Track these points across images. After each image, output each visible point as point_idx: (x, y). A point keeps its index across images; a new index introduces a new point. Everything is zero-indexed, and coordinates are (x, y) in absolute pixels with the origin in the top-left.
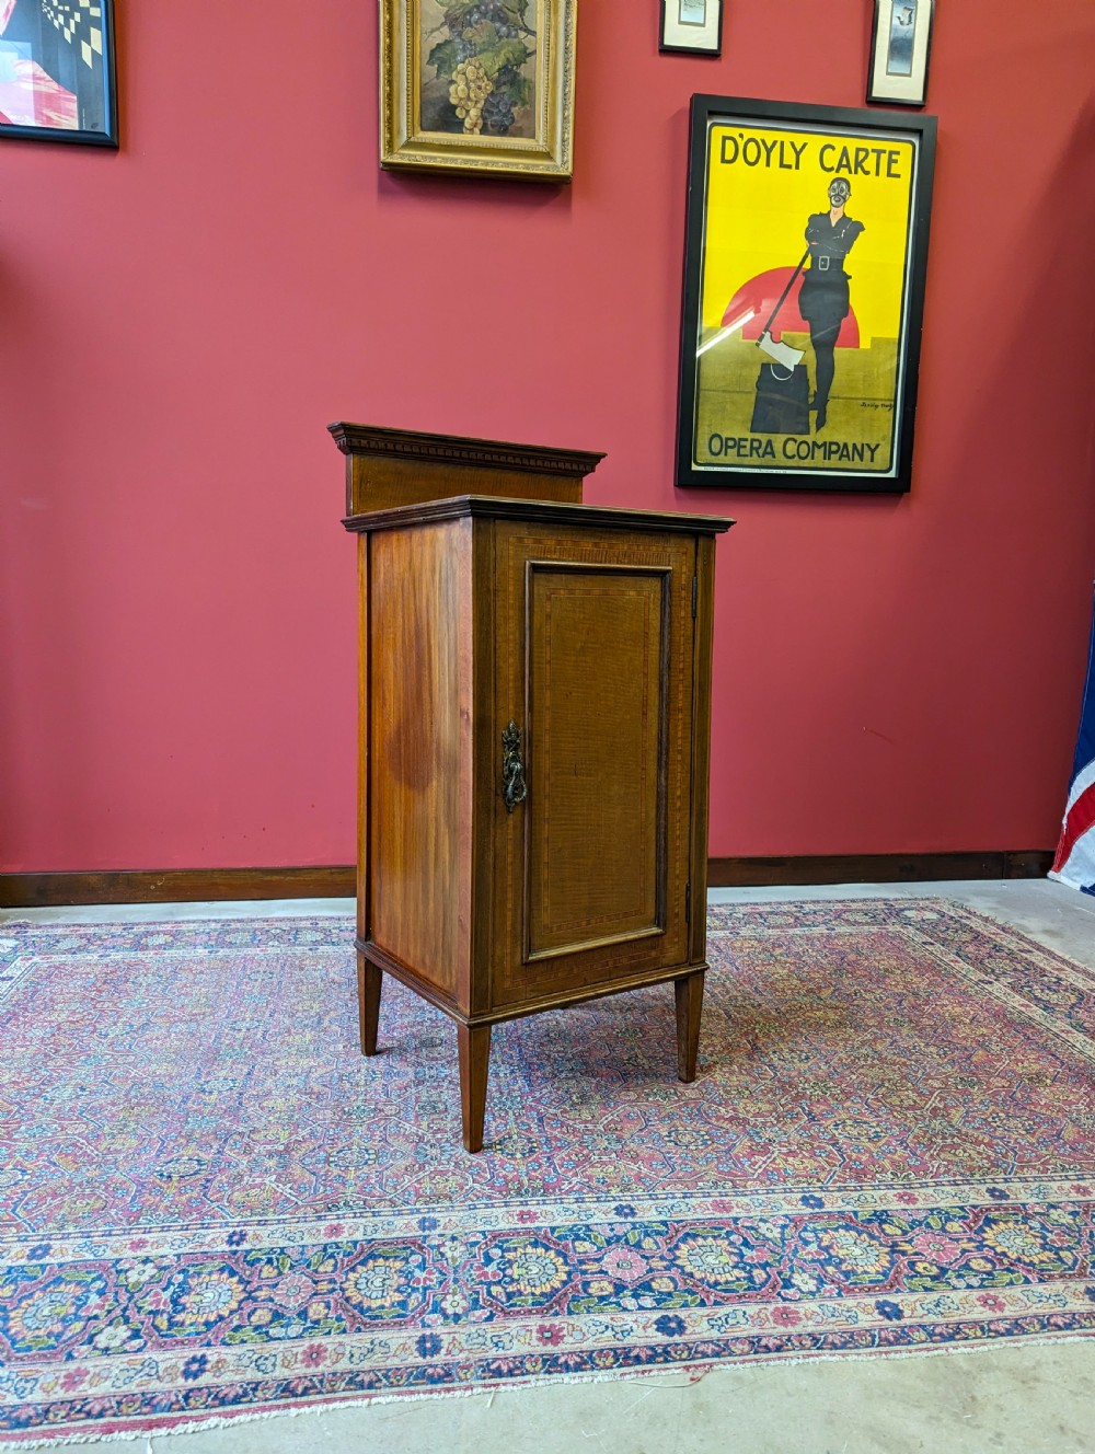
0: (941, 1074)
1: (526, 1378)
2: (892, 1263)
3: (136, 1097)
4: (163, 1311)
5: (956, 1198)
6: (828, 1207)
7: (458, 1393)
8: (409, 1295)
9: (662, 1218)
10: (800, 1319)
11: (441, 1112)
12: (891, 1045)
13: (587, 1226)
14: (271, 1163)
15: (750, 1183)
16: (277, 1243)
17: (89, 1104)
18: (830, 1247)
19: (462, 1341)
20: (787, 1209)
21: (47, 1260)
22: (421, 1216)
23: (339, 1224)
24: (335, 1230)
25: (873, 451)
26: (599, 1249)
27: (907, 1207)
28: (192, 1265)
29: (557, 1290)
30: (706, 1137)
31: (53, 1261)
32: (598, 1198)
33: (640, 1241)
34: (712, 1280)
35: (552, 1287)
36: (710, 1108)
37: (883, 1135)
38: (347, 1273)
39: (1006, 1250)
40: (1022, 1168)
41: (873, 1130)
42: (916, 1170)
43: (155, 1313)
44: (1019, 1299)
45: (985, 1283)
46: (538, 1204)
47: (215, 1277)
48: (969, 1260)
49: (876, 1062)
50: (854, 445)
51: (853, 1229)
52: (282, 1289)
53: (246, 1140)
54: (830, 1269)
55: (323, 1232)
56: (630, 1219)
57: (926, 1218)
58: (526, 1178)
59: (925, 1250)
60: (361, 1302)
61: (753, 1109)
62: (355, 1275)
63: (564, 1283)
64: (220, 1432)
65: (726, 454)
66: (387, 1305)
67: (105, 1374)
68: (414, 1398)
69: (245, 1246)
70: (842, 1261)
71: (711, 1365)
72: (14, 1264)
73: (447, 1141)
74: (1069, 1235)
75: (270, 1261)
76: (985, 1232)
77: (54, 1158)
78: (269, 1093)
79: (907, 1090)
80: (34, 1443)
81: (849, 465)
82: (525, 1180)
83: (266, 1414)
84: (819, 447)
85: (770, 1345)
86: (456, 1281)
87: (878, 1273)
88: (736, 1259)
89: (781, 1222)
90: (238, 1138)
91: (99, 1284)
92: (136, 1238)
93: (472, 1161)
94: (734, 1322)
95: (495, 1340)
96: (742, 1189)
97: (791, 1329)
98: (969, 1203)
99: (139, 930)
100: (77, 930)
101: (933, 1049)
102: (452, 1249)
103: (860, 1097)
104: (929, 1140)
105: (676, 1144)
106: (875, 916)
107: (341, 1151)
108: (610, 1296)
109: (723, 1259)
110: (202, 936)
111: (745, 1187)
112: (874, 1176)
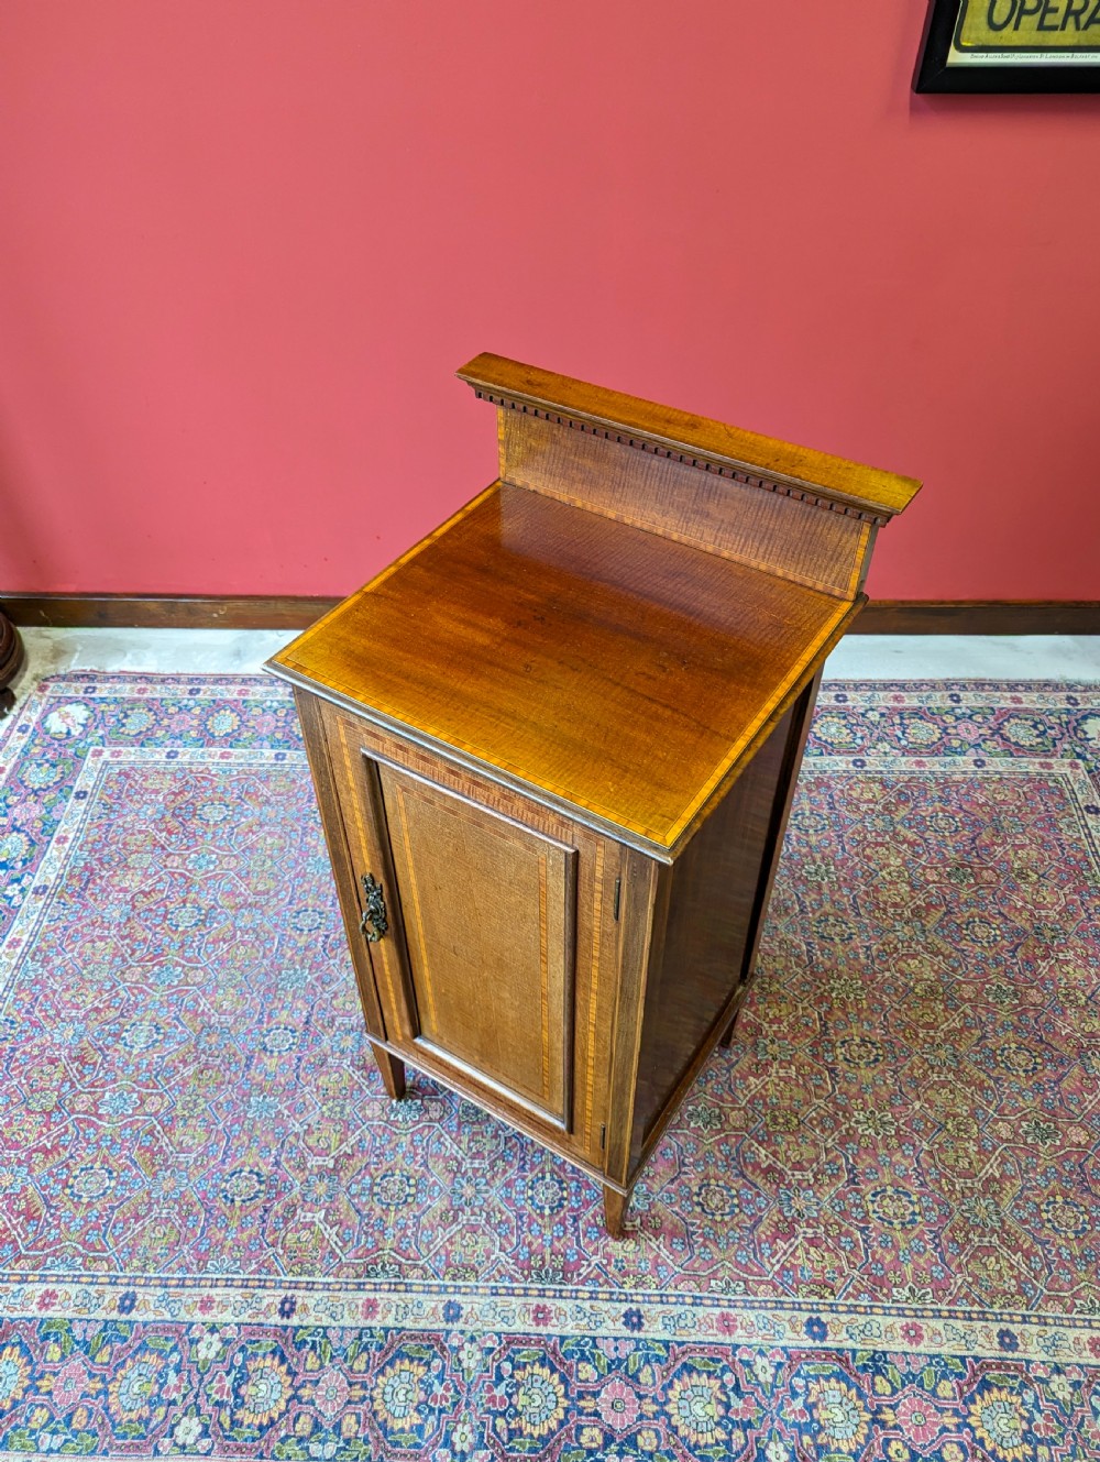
0: (1015, 1110)
2: (868, 1437)
3: (204, 1052)
4: (226, 1404)
5: (963, 1342)
6: (831, 1340)
8: (426, 1420)
9: (666, 1336)
11: (482, 1121)
12: (977, 1045)
13: (594, 1339)
14: (321, 1188)
15: (763, 1287)
16: (321, 1320)
17: (163, 1058)
18: (814, 1405)
20: (790, 1339)
21: (134, 1315)
22: (447, 1298)
23: (375, 1300)
24: (371, 1307)
26: (600, 1377)
27: (910, 1349)
28: (251, 1340)
29: (553, 1433)
30: (736, 1201)
31: (138, 1317)
32: (612, 1293)
33: (639, 1370)
34: (693, 1440)
35: (550, 1429)
36: (750, 1147)
37: (919, 1219)
38: (377, 1376)
39: (985, 1435)
40: (1048, 1299)
41: (912, 1209)
42: (937, 1286)
43: (221, 1405)
46: (554, 1297)
47: (268, 1362)
48: (944, 1445)
49: (951, 1076)
51: (845, 1379)
52: (321, 1389)
53: (301, 1145)
54: (807, 1440)
55: (360, 1309)
56: (636, 1334)
57: (924, 1369)
58: (549, 1251)
59: (906, 1423)
60: (386, 1420)
61: (794, 1156)
62: (385, 1380)
63: (561, 1424)
66: (407, 1427)
69: (295, 1321)
70: (822, 1428)
72: (109, 1318)
73: (484, 1176)
74: (1058, 1421)
75: (314, 1346)
76: (974, 1402)
77: (135, 1154)
78: (325, 1061)
79: (970, 1138)
82: (548, 1254)
86: (468, 1404)
87: (850, 1452)
88: (722, 1412)
89: (778, 1359)
90: (291, 1138)
91: (175, 1357)
92: (205, 1293)
93: (503, 1213)
96: (752, 1297)
98: (972, 1353)
99: (206, 693)
100: (144, 690)
101: (1021, 1058)
102: (471, 1355)
103: (914, 1145)
104: (966, 1235)
105: (703, 1210)
106: (1045, 732)
107: (385, 1176)
108: (597, 1450)
109: (709, 1409)
110: (268, 717)
111: (755, 1294)
112: (890, 1291)
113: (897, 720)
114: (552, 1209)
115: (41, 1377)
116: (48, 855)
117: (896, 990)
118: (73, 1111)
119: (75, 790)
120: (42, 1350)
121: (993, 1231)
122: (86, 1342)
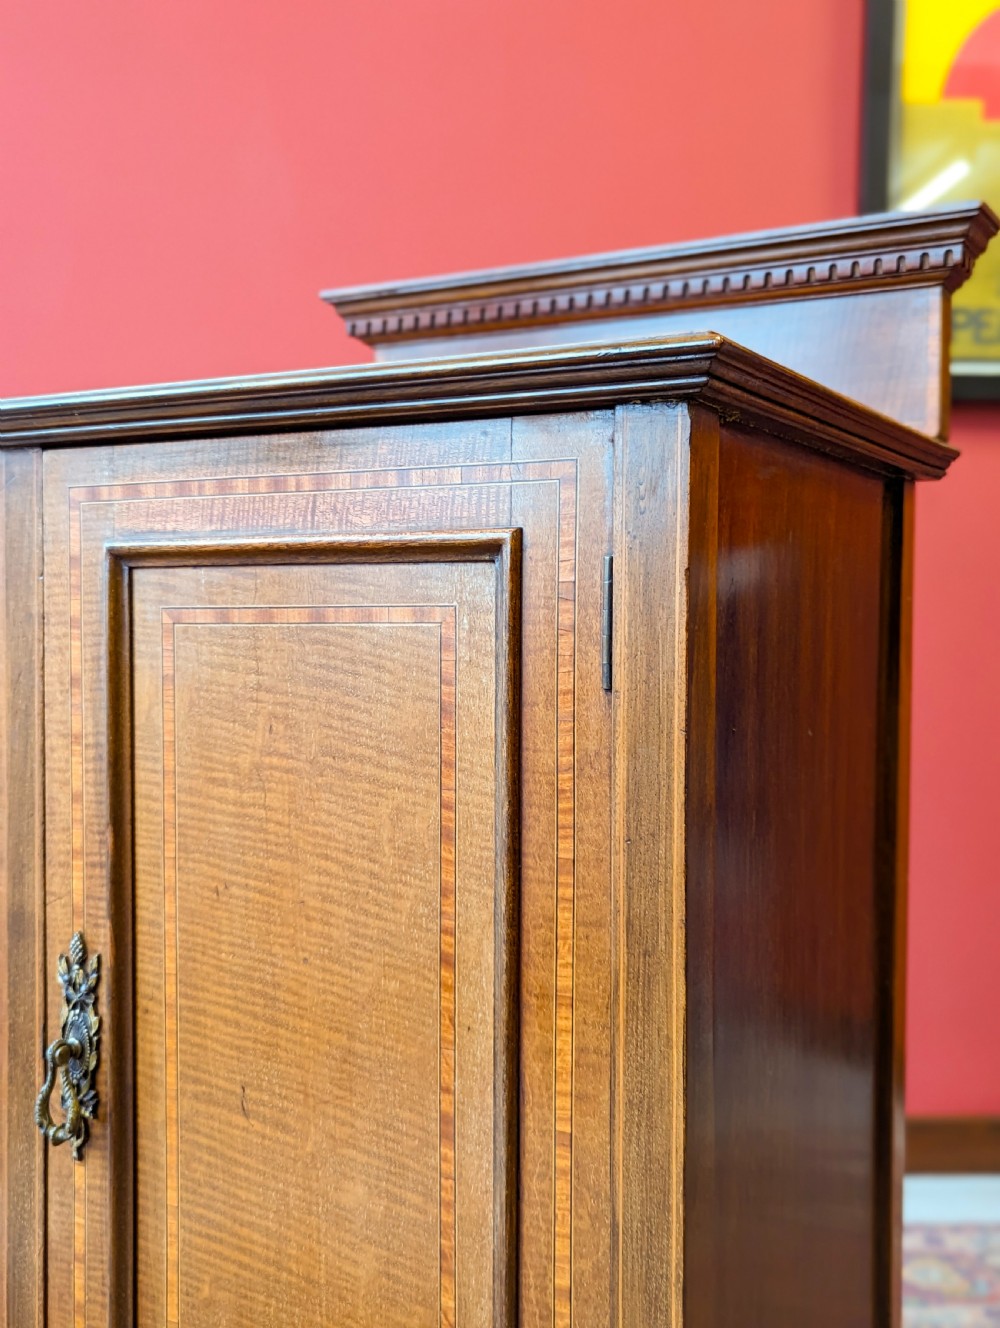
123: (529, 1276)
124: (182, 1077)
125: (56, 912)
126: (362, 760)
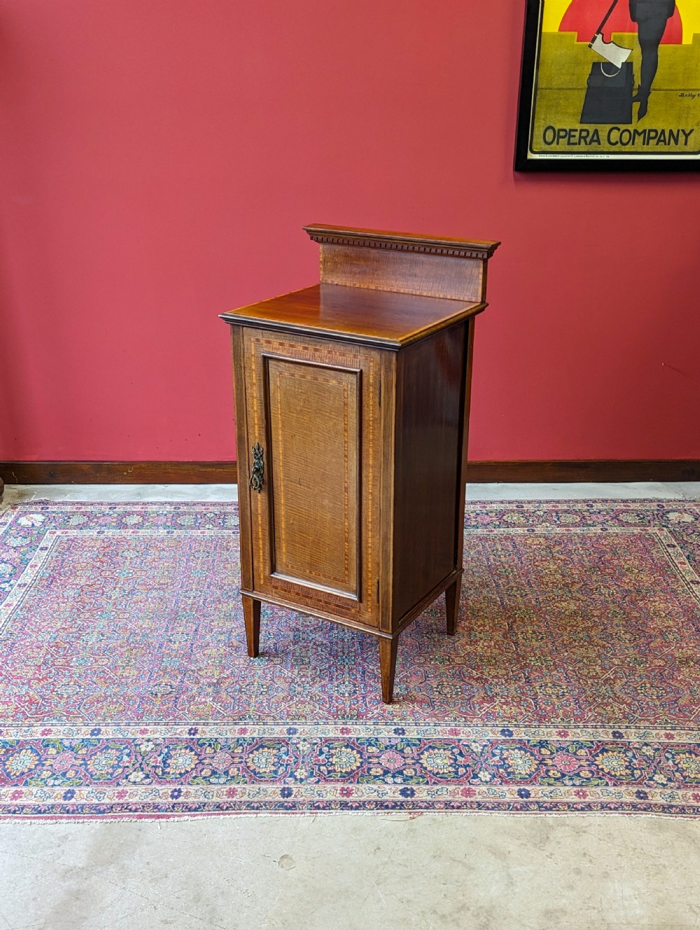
0: (623, 654)
1: (331, 811)
2: (537, 769)
3: (133, 643)
4: (159, 767)
5: (592, 736)
6: (514, 737)
7: (298, 815)
8: (279, 767)
9: (419, 737)
10: (475, 794)
11: (306, 664)
12: (601, 632)
13: (377, 739)
14: (210, 690)
15: (475, 720)
16: (214, 736)
17: (107, 645)
18: (506, 759)
19: (304, 791)
20: (491, 736)
21: (99, 737)
22: (288, 727)
23: (245, 728)
24: (243, 731)
25: (687, 136)
26: (381, 751)
27: (561, 739)
28: (172, 744)
29: (354, 771)
30: (459, 690)
31: (102, 737)
32: (386, 723)
33: (403, 748)
34: (436, 771)
35: (352, 769)
36: (467, 671)
37: (566, 694)
38: (248, 754)
39: (604, 767)
40: (640, 720)
41: (562, 691)
42: (576, 718)
43: (156, 767)
44: (596, 793)
45: (583, 784)
46: (353, 724)
47: (183, 751)
48: (581, 771)
49: (585, 643)
50: (671, 131)
51: (524, 749)
52: (216, 760)
53: (196, 674)
54: (501, 770)
55: (237, 731)
56: (401, 736)
57: (569, 746)
58: (349, 709)
59: (558, 764)
60: (255, 769)
61: (493, 673)
62: (253, 755)
63: (358, 767)
64: (189, 822)
65: (558, 144)
66: (267, 771)
67: (135, 793)
68: (277, 815)
69: (198, 736)
70: (510, 766)
71: (422, 812)
72: (85, 738)
73: (308, 683)
74: (646, 762)
75: (210, 745)
76: (598, 756)
77: (94, 679)
78: (208, 645)
79: (596, 665)
80: (108, 821)
81: (666, 148)
82: (348, 709)
83: (209, 817)
84: (639, 134)
85: (455, 806)
86: (303, 762)
87: (527, 774)
88: (452, 762)
89: (484, 743)
90: (191, 673)
91: (127, 751)
92: (143, 728)
93: (320, 696)
94: (440, 793)
95: (319, 792)
96: (469, 723)
97: (469, 799)
98: (596, 740)
99: (120, 509)
100: (80, 508)
101: (628, 636)
102: (303, 746)
103: (564, 668)
104: (594, 699)
105: (440, 693)
106: (644, 517)
107: (248, 685)
108: (380, 776)
109: (445, 761)
110: (162, 517)
111: (472, 722)
112: (550, 720)
113: (554, 514)
114: (350, 694)
115: (46, 760)
116: (25, 572)
117: (554, 614)
118: (54, 665)
119: (40, 547)
120: (45, 751)
121: (609, 697)
122: (71, 746)
123: (363, 519)
124: (285, 476)
125: (251, 437)
126: (326, 412)
